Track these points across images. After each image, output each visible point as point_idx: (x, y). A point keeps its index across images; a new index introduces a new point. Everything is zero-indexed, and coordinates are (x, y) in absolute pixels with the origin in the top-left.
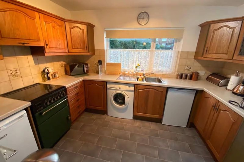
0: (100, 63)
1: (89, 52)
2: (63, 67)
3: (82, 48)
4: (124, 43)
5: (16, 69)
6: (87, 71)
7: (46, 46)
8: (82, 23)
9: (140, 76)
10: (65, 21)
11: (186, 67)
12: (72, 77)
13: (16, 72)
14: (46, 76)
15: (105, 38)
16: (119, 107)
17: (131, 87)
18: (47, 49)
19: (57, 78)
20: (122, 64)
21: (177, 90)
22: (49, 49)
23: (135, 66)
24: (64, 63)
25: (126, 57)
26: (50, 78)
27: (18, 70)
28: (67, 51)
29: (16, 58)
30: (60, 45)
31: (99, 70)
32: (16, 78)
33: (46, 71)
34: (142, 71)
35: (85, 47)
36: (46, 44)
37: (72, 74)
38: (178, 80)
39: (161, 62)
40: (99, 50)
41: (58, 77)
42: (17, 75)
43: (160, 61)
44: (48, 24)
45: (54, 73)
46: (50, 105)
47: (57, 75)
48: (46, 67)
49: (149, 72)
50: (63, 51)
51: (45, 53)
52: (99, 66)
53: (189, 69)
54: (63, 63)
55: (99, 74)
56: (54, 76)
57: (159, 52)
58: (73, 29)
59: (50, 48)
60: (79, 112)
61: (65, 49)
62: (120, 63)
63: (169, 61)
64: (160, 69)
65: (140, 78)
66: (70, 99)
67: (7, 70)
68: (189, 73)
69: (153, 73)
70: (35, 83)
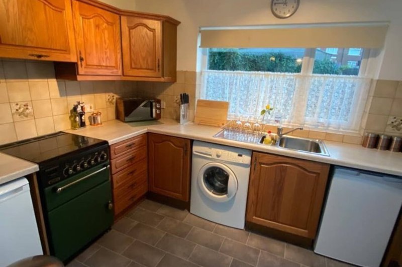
0: (185, 99)
1: (163, 76)
2: (113, 104)
3: (150, 67)
4: (252, 59)
5: (26, 103)
6: (159, 116)
7: (81, 62)
8: (153, 17)
9: (270, 132)
10: (121, 13)
11: (391, 119)
12: (127, 124)
13: (26, 107)
14: (78, 119)
15: (200, 47)
16: (214, 197)
17: (243, 156)
18: (82, 67)
19: (98, 124)
20: (231, 105)
21: (357, 175)
22: (85, 68)
23: (260, 110)
24: (116, 96)
25: (242, 89)
26: (84, 123)
27: (30, 104)
28: (120, 73)
29: (28, 82)
30: (108, 60)
31: (182, 113)
32: (25, 118)
33: (79, 109)
34: (277, 121)
35: (157, 66)
36: (80, 57)
37: (127, 119)
38: (366, 149)
39: (325, 104)
40: (185, 72)
41: (101, 124)
42: (28, 114)
43: (323, 101)
44: (86, 20)
45: (93, 115)
46: (73, 175)
47: (99, 119)
48: (79, 102)
49: (293, 126)
50: (112, 72)
51: (78, 74)
52: (183, 107)
53: (398, 125)
54: (113, 96)
55: (179, 122)
56: (93, 119)
57: (322, 79)
58: (134, 30)
59: (87, 65)
60: (133, 197)
61: (117, 69)
62: (227, 101)
63: (345, 102)
64: (322, 120)
65: (268, 138)
66: (116, 168)
67: (10, 103)
68: (397, 135)
69: (301, 129)
70: (57, 131)
